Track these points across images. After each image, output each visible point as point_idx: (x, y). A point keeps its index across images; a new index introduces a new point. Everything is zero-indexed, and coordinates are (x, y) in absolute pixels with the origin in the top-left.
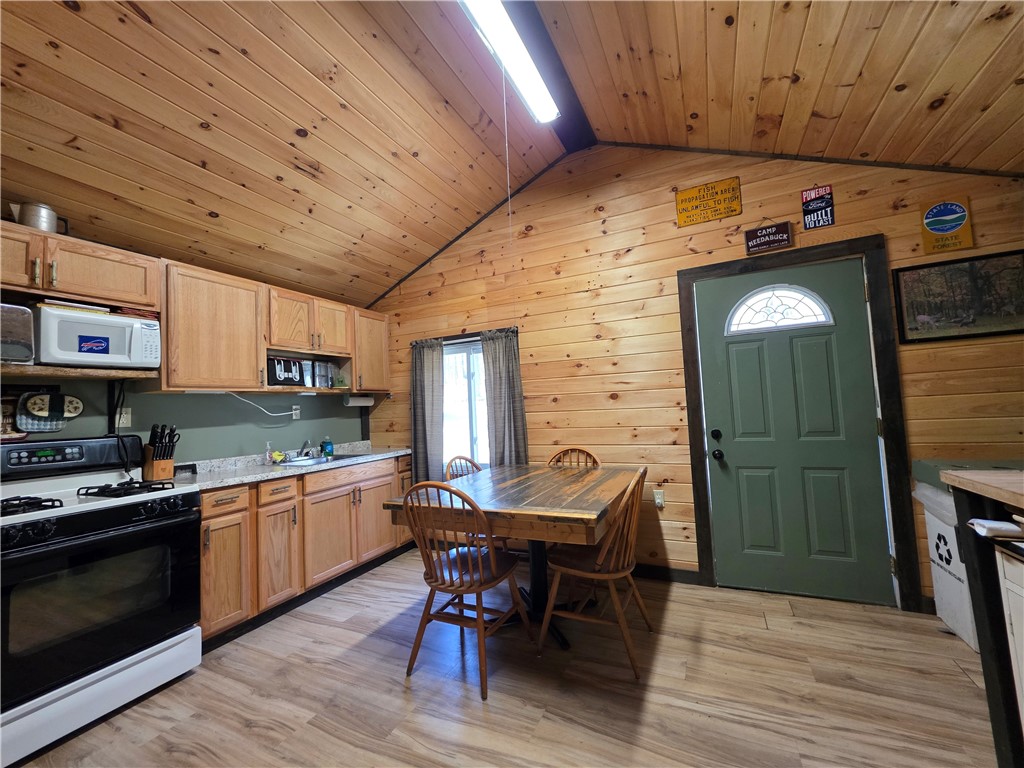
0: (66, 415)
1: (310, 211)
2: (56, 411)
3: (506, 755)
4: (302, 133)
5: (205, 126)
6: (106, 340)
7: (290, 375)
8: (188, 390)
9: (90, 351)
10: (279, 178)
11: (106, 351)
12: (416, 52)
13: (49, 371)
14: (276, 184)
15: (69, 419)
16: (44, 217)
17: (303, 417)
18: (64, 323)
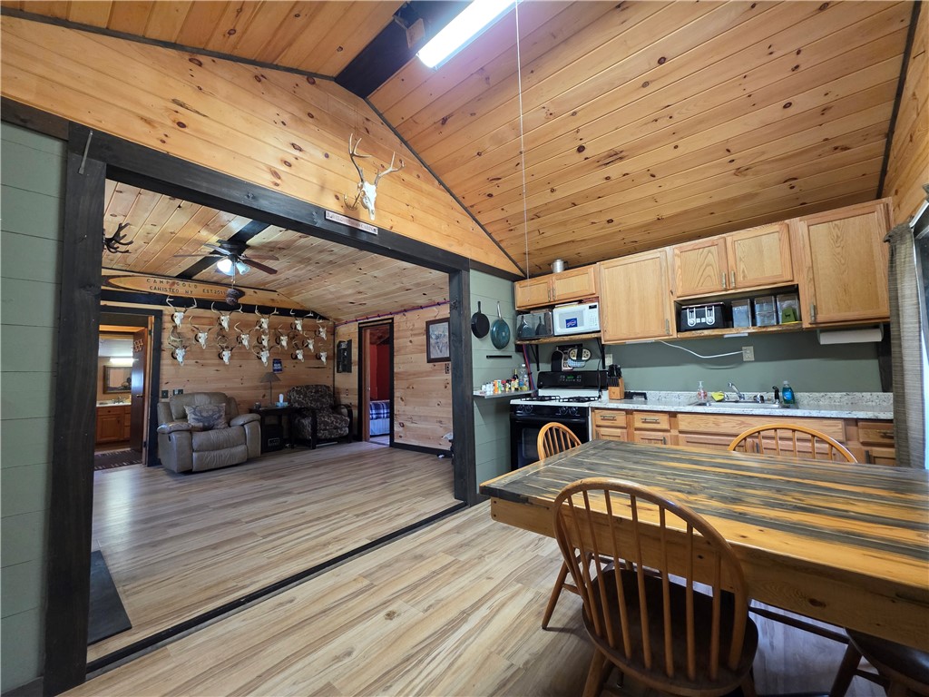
0: (583, 359)
1: (653, 176)
2: (579, 356)
3: (479, 634)
4: (581, 149)
5: (553, 190)
6: (576, 319)
7: (703, 320)
8: (628, 342)
9: (571, 326)
10: (608, 178)
11: (576, 326)
12: (555, 37)
13: (558, 339)
14: (610, 183)
15: (587, 361)
16: (558, 266)
17: (758, 359)
18: (561, 315)
